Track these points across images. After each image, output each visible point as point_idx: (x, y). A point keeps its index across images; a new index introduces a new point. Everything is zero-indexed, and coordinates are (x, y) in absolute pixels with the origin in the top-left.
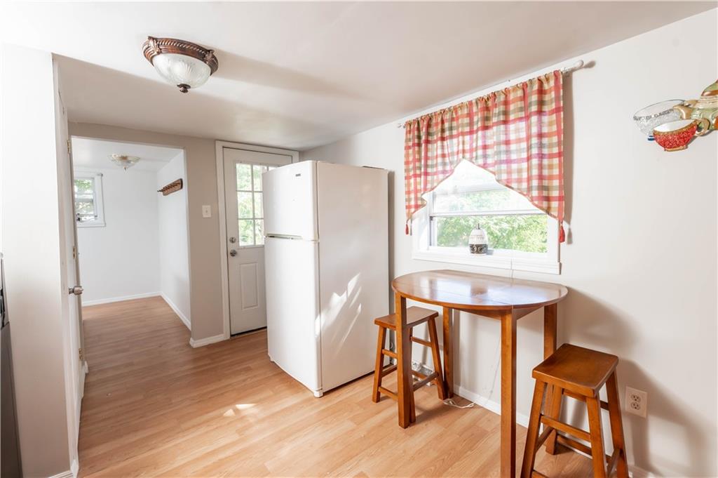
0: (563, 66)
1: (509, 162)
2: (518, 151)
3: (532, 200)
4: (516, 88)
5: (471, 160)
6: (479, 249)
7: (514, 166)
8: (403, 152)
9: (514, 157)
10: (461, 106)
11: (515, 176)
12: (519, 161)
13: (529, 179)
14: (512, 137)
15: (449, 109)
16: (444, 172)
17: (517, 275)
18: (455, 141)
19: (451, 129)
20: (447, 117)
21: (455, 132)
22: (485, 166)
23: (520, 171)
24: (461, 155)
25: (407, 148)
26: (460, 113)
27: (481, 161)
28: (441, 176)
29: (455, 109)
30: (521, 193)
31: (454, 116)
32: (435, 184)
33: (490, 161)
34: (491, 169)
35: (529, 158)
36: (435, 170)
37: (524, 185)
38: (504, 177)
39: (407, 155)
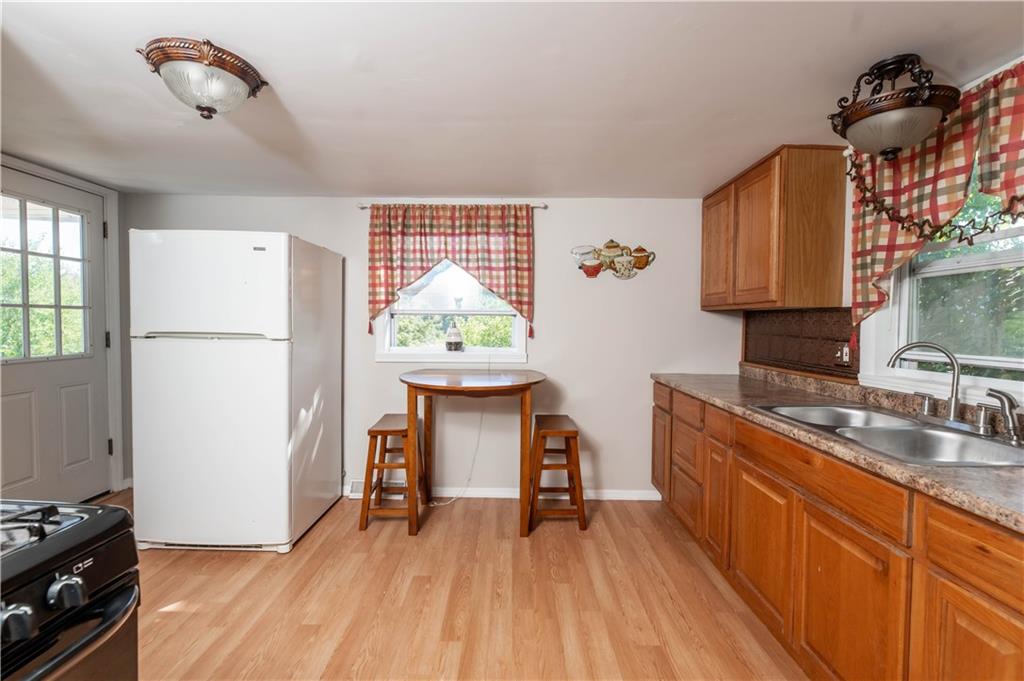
0: (532, 201)
1: (490, 269)
2: (497, 259)
3: (511, 302)
4: (496, 208)
5: (454, 261)
6: (455, 346)
7: (494, 273)
8: (367, 238)
9: (494, 265)
10: (444, 208)
11: (495, 282)
12: (499, 269)
13: (506, 286)
14: (493, 247)
15: (431, 206)
16: (422, 268)
17: (493, 367)
18: (435, 239)
19: (431, 226)
20: (428, 213)
21: (435, 231)
22: (467, 269)
23: (498, 277)
24: (443, 255)
25: (373, 234)
26: (441, 213)
27: (464, 264)
28: (419, 272)
29: (437, 207)
30: (499, 296)
31: (435, 214)
32: (412, 280)
33: (471, 265)
34: (471, 272)
35: (506, 269)
36: (412, 264)
37: (502, 290)
38: (488, 281)
39: (372, 243)
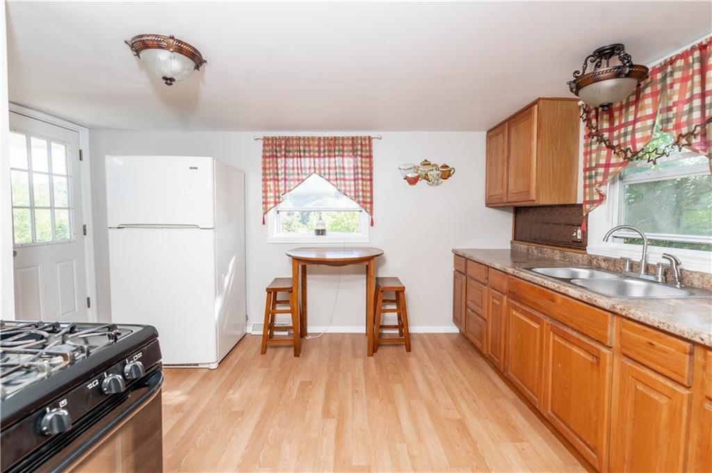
0: (372, 134)
1: (344, 180)
2: (349, 174)
3: (359, 202)
4: (348, 138)
5: (320, 175)
6: (321, 232)
7: (347, 183)
8: (261, 160)
9: (347, 177)
10: (313, 139)
11: (348, 188)
12: (350, 180)
13: (356, 191)
14: (346, 166)
15: (304, 138)
16: (298, 180)
17: (346, 246)
18: (307, 160)
19: (304, 151)
20: (302, 142)
21: (307, 154)
22: (329, 180)
23: (350, 186)
24: (312, 171)
25: (264, 157)
26: (311, 142)
27: (327, 177)
28: (297, 183)
29: (308, 138)
30: (351, 199)
31: (306, 143)
32: (292, 188)
33: (331, 177)
34: (332, 182)
35: (355, 180)
36: (291, 177)
37: (353, 194)
38: (343, 188)
39: (264, 163)
